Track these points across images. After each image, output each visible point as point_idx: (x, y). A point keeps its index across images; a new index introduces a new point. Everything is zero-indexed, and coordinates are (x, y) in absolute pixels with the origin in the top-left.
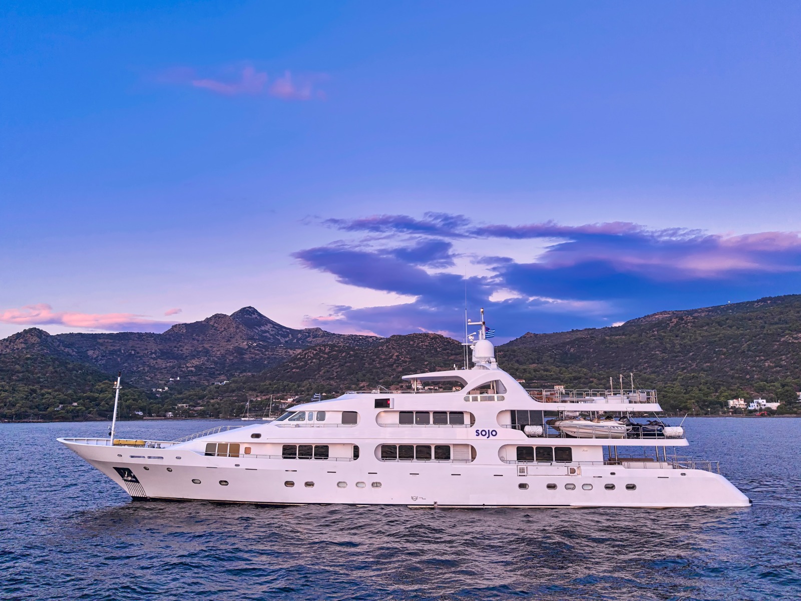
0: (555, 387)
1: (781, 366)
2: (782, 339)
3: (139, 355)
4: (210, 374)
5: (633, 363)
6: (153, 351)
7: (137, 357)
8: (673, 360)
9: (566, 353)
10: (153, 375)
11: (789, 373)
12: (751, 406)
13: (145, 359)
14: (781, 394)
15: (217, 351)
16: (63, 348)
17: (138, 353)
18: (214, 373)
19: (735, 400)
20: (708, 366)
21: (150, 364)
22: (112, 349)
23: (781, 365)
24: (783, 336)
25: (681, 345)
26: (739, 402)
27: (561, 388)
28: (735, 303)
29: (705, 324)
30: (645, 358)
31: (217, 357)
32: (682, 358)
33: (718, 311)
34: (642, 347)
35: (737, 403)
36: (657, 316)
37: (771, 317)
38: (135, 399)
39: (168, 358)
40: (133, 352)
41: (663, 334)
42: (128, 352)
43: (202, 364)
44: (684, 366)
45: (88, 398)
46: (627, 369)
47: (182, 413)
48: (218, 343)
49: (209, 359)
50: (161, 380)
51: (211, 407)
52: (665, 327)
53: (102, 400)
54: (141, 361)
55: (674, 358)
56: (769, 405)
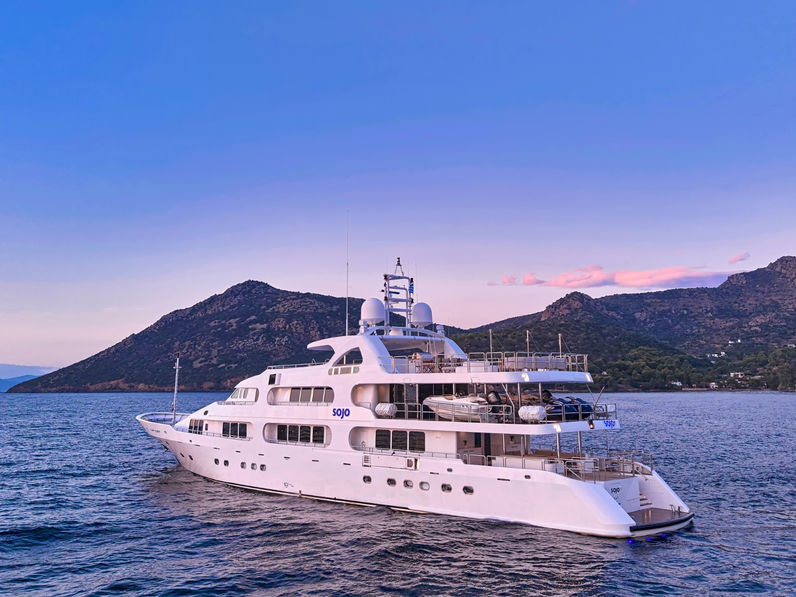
3: (693, 314)
4: (781, 333)
6: (708, 309)
7: (690, 317)
10: (709, 338)
13: (700, 320)
15: (790, 304)
16: (607, 312)
17: (691, 312)
18: (786, 332)
21: (706, 325)
22: (661, 310)
31: (789, 312)
38: (672, 367)
39: (728, 316)
40: (685, 312)
42: (679, 312)
43: (769, 321)
45: (618, 366)
47: (728, 383)
48: (789, 294)
49: (777, 315)
50: (718, 344)
51: (771, 375)
53: (633, 369)
54: (696, 322)
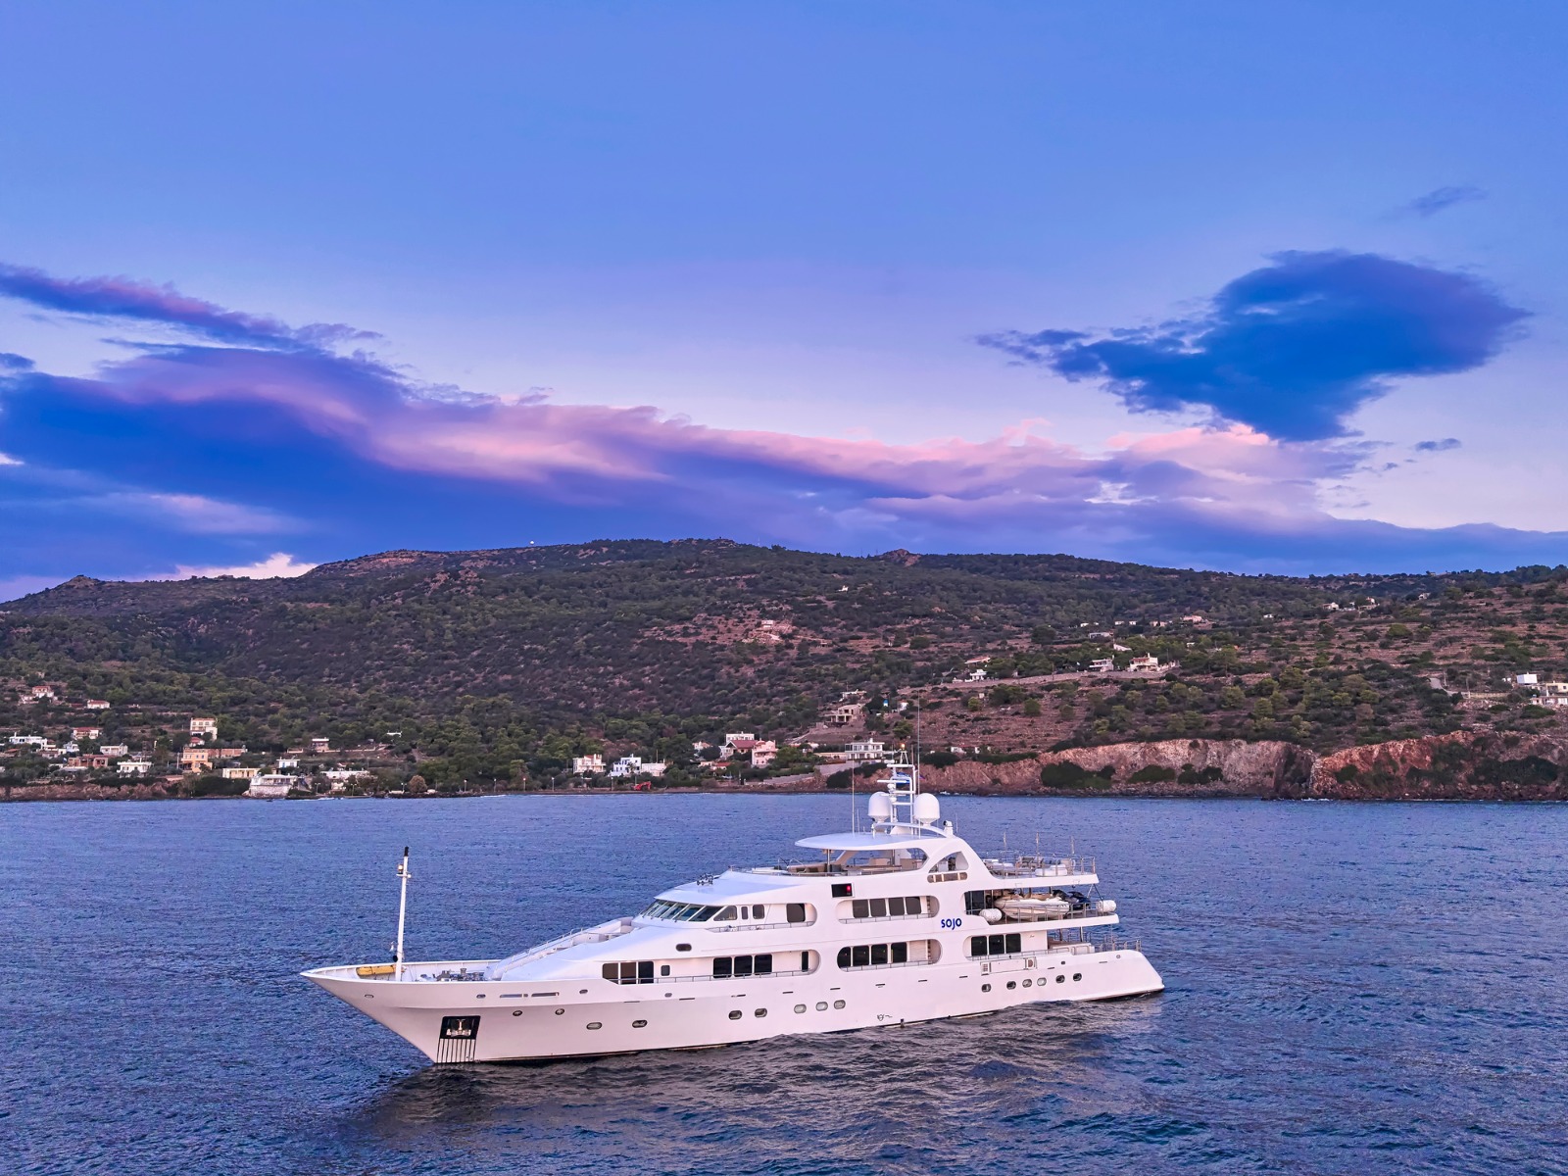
0: (192, 722)
1: (642, 687)
2: (647, 634)
5: (352, 668)
8: (437, 665)
9: (187, 636)
11: (654, 702)
12: (615, 768)
14: (667, 747)
19: (585, 758)
20: (507, 681)
23: (643, 684)
24: (648, 627)
25: (456, 632)
26: (592, 761)
27: (207, 724)
28: (543, 545)
29: (501, 590)
30: (379, 659)
32: (456, 661)
33: (512, 560)
34: (370, 633)
35: (590, 764)
36: (385, 560)
37: (618, 584)
41: (416, 606)
44: (460, 678)
46: (336, 682)
52: (421, 591)
55: (440, 661)
56: (647, 768)
